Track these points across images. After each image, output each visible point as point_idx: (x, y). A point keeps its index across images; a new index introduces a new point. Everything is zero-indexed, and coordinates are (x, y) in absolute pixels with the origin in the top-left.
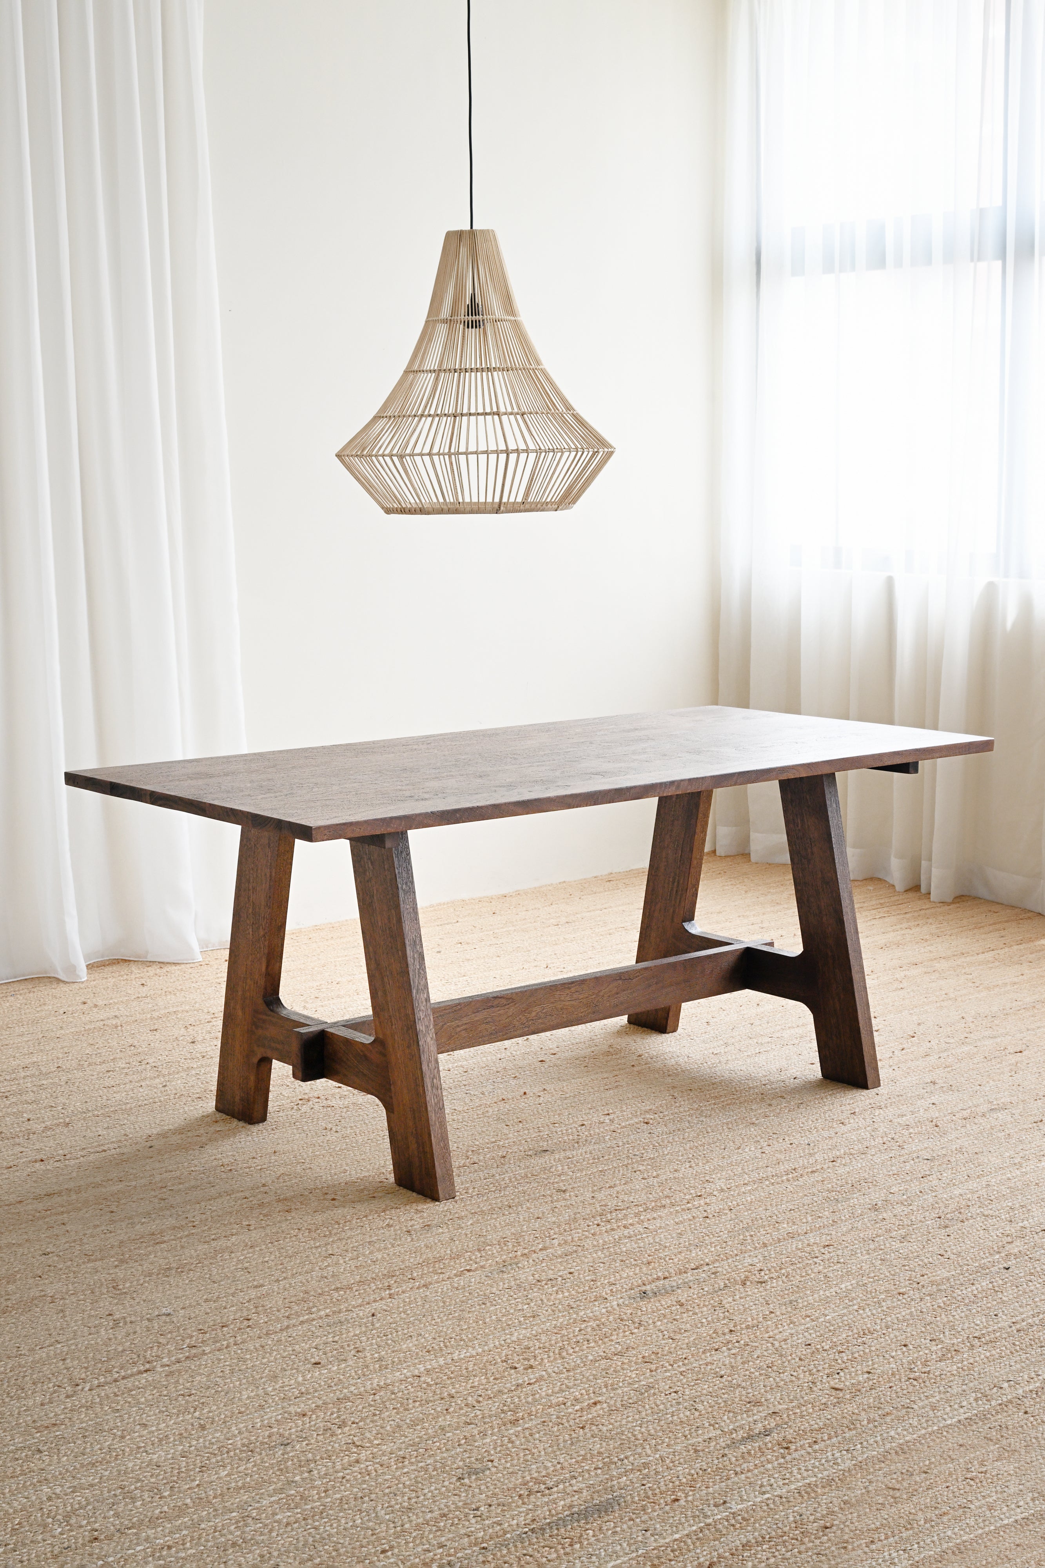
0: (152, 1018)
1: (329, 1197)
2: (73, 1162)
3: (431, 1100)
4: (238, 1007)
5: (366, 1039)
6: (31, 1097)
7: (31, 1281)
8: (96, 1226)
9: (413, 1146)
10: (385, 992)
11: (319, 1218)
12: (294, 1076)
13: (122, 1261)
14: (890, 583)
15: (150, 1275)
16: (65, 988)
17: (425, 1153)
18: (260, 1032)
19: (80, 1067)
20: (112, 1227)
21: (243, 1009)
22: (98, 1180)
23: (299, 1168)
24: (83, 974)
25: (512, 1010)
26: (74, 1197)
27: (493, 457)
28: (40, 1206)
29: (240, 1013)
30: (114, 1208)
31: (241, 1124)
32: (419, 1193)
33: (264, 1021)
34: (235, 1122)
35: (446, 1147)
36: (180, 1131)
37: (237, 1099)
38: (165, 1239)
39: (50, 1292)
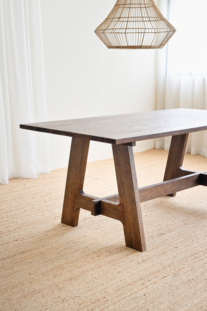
0: (31, 195)
1: (109, 251)
2: (26, 241)
3: (139, 222)
4: (70, 193)
5: (117, 203)
6: (5, 219)
7: (29, 284)
8: (42, 263)
9: (133, 235)
10: (124, 190)
11: (109, 259)
12: (92, 214)
13: (55, 276)
14: (204, 80)
15: (66, 281)
16: (3, 186)
17: (137, 237)
18: (77, 201)
19: (16, 210)
20: (46, 263)
21: (71, 194)
22: (36, 246)
23: (94, 241)
24: (7, 182)
25: (147, 193)
26: (31, 253)
27: (137, 34)
28: (22, 256)
29: (70, 195)
30: (45, 257)
31: (71, 227)
32: (135, 249)
33: (78, 197)
34: (69, 227)
35: (144, 236)
36: (54, 229)
37: (69, 220)
38: (65, 267)
39: (37, 288)
